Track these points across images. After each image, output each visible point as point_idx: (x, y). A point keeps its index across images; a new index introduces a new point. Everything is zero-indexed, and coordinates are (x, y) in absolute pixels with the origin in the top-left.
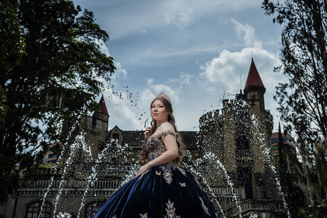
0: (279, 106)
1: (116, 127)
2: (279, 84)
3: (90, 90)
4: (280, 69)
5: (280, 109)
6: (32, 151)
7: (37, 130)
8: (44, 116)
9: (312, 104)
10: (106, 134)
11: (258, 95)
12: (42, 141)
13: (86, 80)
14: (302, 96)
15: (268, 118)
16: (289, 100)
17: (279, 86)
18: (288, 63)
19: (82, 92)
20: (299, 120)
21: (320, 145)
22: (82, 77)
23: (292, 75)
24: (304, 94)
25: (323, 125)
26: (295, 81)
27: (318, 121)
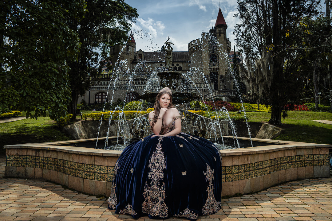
0: (236, 38)
1: (140, 50)
2: (237, 25)
3: (124, 29)
4: (237, 16)
5: (237, 39)
6: (96, 66)
7: (97, 55)
8: (99, 45)
9: (255, 37)
10: (135, 54)
11: (223, 30)
12: (100, 61)
13: (122, 23)
14: (249, 32)
15: (228, 43)
16: (242, 34)
17: (237, 26)
18: (242, 12)
19: (120, 30)
20: (247, 46)
21: (259, 61)
22: (119, 21)
23: (244, 19)
24: (251, 30)
25: (260, 49)
26: (245, 23)
27: (258, 47)
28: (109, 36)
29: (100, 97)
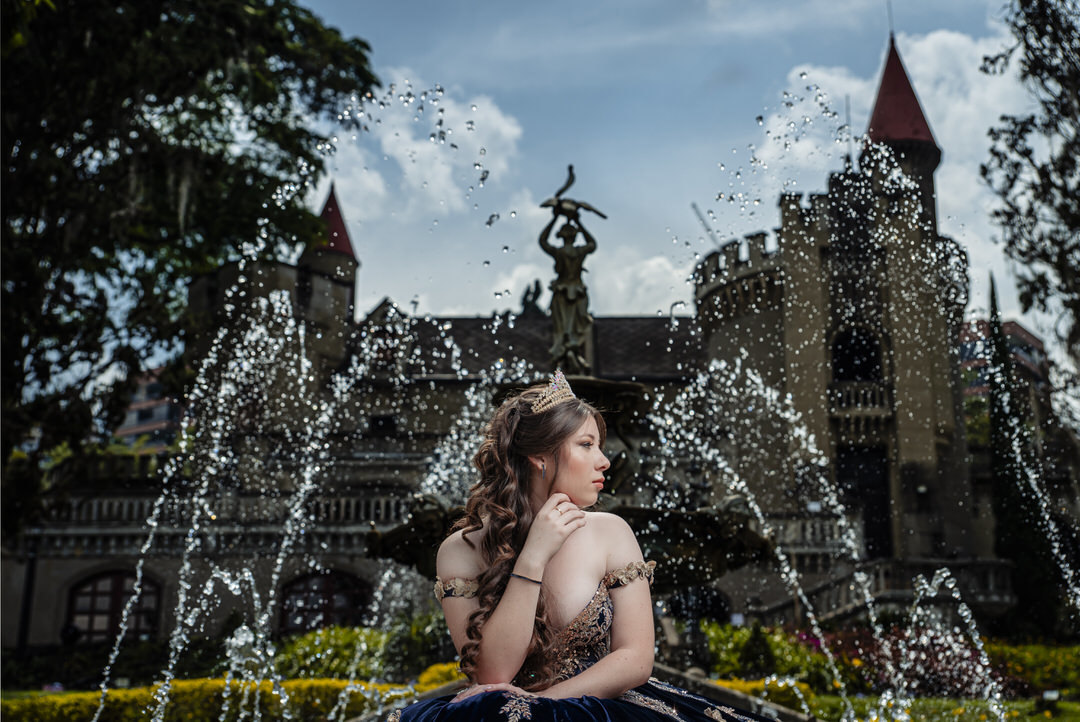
0: (999, 204)
1: (386, 301)
2: (1004, 118)
3: (283, 165)
4: (1006, 63)
5: (1005, 213)
6: (85, 381)
8: (116, 264)
12: (120, 346)
13: (269, 130)
16: (1038, 181)
17: (1004, 125)
18: (1037, 39)
19: (257, 175)
22: (254, 118)
23: (1051, 84)
28: (184, 189)
29: (104, 603)
